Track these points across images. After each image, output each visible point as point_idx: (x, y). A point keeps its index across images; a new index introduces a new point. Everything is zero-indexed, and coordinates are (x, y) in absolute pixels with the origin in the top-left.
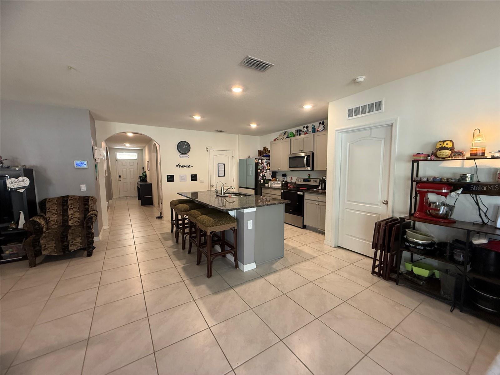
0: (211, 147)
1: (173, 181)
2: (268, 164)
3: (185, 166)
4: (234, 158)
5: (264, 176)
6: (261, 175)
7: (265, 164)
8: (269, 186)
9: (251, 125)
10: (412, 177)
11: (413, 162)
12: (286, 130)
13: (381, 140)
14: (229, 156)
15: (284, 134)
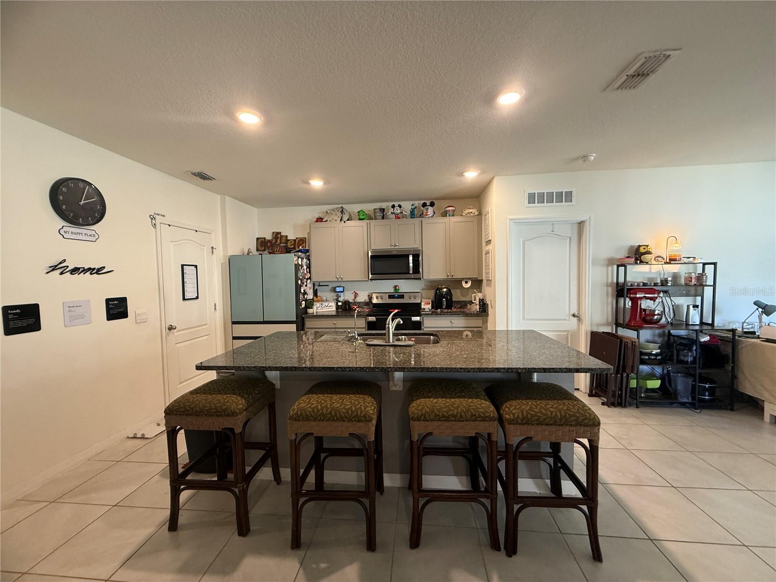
0: (164, 216)
1: (35, 326)
2: (308, 267)
3: (84, 270)
4: (214, 251)
5: (305, 293)
6: (302, 291)
7: (305, 267)
8: (315, 312)
9: (310, 181)
10: (617, 283)
11: (618, 266)
12: (340, 206)
13: (566, 240)
14: (204, 246)
15: (342, 212)
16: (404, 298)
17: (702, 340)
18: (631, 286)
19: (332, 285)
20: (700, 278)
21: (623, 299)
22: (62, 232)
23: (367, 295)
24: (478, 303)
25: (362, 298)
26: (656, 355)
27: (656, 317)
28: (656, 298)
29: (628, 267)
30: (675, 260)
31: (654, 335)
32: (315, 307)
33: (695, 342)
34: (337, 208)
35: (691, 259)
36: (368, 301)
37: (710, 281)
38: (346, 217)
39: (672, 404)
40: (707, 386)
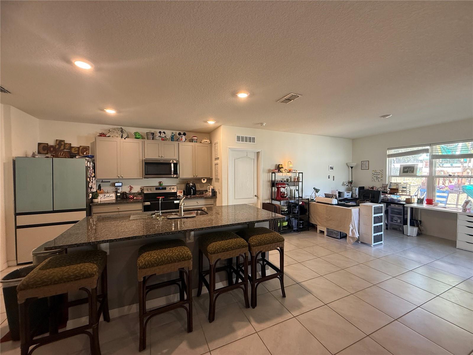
2: (93, 168)
6: (90, 186)
8: (99, 201)
9: (105, 110)
10: (272, 181)
11: (272, 173)
12: (120, 127)
13: (252, 160)
15: (122, 131)
16: (166, 189)
17: (300, 204)
18: (277, 182)
19: (112, 181)
20: (298, 178)
21: (274, 187)
23: (140, 188)
24: (211, 191)
25: (136, 189)
26: (286, 211)
27: (285, 195)
28: (285, 187)
29: (276, 173)
30: (291, 171)
31: (284, 203)
32: (99, 198)
33: (298, 204)
34: (117, 128)
35: (295, 171)
36: (141, 192)
37: (301, 180)
38: (125, 136)
39: (291, 231)
40: (301, 222)
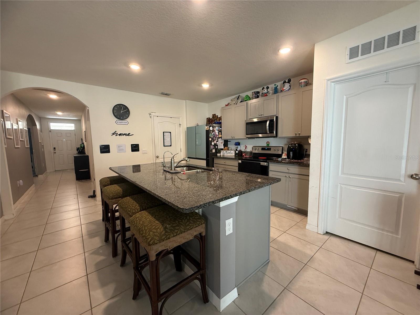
0: (155, 113)
1: (109, 152)
2: (220, 131)
3: (123, 134)
4: (181, 126)
5: (216, 145)
6: (213, 144)
7: (217, 132)
8: (222, 156)
9: (202, 85)
12: (238, 95)
13: (409, 88)
14: (175, 124)
15: (238, 98)
22: (116, 122)
23: (252, 147)
25: (249, 149)
32: (222, 153)
36: (252, 151)
